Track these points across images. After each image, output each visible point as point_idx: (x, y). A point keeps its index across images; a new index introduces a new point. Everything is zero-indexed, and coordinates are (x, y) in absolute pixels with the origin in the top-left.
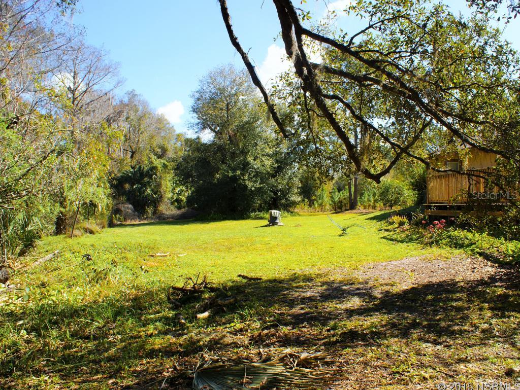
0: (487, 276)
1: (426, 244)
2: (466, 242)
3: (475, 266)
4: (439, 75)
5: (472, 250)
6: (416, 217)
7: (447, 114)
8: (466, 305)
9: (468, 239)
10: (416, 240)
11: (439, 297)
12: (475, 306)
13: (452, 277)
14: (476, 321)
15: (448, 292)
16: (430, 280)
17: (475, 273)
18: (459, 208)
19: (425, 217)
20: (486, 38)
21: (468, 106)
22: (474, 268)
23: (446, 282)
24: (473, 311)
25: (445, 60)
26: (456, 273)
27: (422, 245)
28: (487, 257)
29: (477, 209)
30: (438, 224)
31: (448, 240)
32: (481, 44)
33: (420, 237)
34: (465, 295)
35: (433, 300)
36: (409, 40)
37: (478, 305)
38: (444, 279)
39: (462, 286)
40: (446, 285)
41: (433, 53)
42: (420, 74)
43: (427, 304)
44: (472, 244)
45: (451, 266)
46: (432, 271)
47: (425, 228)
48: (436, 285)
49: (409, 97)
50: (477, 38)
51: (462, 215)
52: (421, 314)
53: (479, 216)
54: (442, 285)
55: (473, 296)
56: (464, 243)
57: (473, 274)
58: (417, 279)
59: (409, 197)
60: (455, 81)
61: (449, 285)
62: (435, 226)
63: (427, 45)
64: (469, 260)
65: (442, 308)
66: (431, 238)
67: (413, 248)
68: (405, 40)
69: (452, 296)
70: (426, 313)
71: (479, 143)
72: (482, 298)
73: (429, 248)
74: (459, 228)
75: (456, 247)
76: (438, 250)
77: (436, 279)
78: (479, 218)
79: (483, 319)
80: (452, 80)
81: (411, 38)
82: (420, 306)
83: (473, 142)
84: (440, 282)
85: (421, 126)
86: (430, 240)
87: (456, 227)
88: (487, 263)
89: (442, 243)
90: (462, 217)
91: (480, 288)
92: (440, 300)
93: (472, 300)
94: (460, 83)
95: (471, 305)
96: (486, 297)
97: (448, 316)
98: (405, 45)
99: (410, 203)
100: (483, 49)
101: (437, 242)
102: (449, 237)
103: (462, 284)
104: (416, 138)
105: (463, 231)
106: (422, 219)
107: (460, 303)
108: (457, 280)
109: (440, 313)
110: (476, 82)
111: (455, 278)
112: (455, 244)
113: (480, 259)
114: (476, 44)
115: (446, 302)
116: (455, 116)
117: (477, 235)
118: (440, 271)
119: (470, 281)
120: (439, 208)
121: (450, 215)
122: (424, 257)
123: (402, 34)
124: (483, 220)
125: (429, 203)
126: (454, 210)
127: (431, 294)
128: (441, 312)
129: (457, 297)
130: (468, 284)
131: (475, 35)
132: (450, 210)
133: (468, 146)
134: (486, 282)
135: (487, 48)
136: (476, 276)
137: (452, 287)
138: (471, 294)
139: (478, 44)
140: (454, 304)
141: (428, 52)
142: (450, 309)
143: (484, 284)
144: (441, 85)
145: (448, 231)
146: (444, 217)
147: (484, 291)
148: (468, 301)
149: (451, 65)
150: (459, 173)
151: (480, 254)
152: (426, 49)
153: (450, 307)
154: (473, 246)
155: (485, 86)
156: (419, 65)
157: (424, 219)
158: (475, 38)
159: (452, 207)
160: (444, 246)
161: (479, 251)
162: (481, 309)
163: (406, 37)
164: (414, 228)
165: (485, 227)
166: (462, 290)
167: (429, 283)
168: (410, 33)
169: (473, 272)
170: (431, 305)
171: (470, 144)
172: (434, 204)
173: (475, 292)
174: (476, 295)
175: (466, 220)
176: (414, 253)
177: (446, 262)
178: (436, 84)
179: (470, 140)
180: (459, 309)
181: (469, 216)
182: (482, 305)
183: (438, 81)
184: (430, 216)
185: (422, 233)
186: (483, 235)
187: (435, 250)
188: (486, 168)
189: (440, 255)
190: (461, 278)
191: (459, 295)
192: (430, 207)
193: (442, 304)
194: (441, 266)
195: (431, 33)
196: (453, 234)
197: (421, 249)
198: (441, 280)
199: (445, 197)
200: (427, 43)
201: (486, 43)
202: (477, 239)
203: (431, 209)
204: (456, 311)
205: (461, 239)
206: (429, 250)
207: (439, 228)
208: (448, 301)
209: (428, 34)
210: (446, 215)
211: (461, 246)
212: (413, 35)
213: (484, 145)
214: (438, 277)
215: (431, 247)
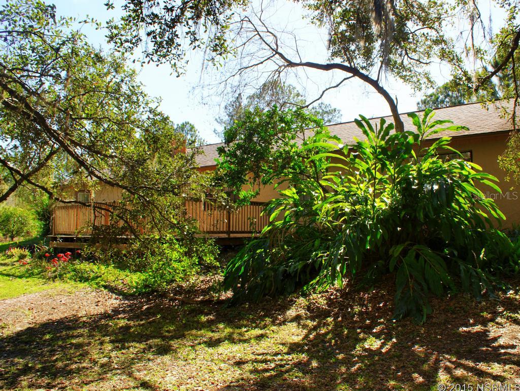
0: (111, 308)
1: (49, 279)
2: (92, 275)
3: (99, 299)
4: (70, 103)
5: (97, 284)
6: (39, 249)
7: (76, 144)
8: (86, 341)
9: (94, 272)
10: (37, 274)
11: (58, 335)
12: (95, 341)
13: (74, 313)
14: (95, 356)
15: (69, 328)
16: (50, 317)
17: (99, 307)
18: (85, 240)
19: (49, 249)
20: (123, 75)
21: (98, 139)
22: (99, 301)
23: (67, 318)
24: (93, 346)
25: (78, 89)
26: (80, 308)
27: (44, 280)
28: (112, 289)
29: (103, 242)
30: (63, 257)
31: (73, 273)
32: (118, 81)
33: (42, 271)
34: (86, 330)
35: (52, 339)
36: (40, 60)
37: (99, 339)
38: (66, 315)
39: (84, 322)
40: (68, 322)
41: (66, 79)
42: (49, 98)
43: (43, 345)
44: (97, 277)
45: (74, 301)
46: (53, 308)
47: (48, 262)
48: (57, 322)
49: (35, 120)
50: (114, 74)
51: (87, 248)
52: (36, 356)
53: (104, 249)
54: (62, 322)
55: (94, 331)
56: (90, 276)
57: (97, 308)
58: (35, 317)
59: (35, 227)
60: (86, 112)
61: (70, 321)
62: (59, 258)
63: (60, 70)
64: (94, 294)
65: (60, 346)
66: (55, 272)
67: (33, 284)
68: (36, 60)
69: (73, 333)
70: (42, 355)
71: (106, 176)
72: (104, 331)
73: (52, 282)
74: (86, 260)
75: (81, 281)
76: (62, 285)
77: (56, 316)
78: (104, 251)
79: (103, 353)
80: (83, 111)
81: (43, 58)
82: (34, 348)
83: (99, 175)
84: (61, 319)
85: (48, 153)
86: (54, 274)
87: (83, 260)
88: (112, 296)
89: (66, 277)
90: (86, 250)
91: (103, 322)
92: (58, 338)
93: (93, 335)
94: (91, 115)
95: (92, 340)
96: (108, 330)
97: (66, 355)
98: (35, 65)
99: (35, 233)
100: (118, 85)
101: (61, 276)
102: (74, 270)
103: (85, 319)
104: (41, 165)
105: (89, 264)
106: (46, 252)
107: (81, 340)
108: (80, 316)
109: (58, 353)
110: (107, 116)
111: (78, 313)
112: (80, 277)
113: (104, 292)
114: (112, 79)
115: (65, 340)
116: (83, 146)
117: (103, 267)
118: (62, 307)
119: (93, 315)
120: (65, 240)
121: (76, 247)
122: (45, 293)
123: (33, 52)
124: (108, 253)
125: (55, 234)
126: (81, 242)
127: (49, 333)
128: (59, 351)
129: (78, 333)
130: (90, 318)
131: (112, 70)
132: (77, 242)
133: (95, 178)
134: (109, 314)
135: (123, 85)
136: (101, 310)
137: (74, 323)
138: (93, 329)
139: (114, 80)
140: (74, 341)
141: (61, 78)
142: (69, 347)
143: (107, 317)
144: (71, 113)
145: (74, 265)
146: (70, 250)
147: (107, 324)
148: (89, 336)
149: (83, 95)
150: (84, 204)
151: (105, 287)
152: (58, 74)
153: (68, 345)
154: (99, 279)
155: (115, 121)
156: (49, 89)
157: (48, 251)
158: (112, 74)
159: (79, 239)
160: (68, 280)
161: (104, 284)
162: (102, 343)
163: (37, 56)
164: (36, 261)
165: (110, 260)
166: (85, 324)
167: (49, 320)
168: (43, 53)
169: (97, 305)
170: (49, 345)
171: (97, 176)
172: (60, 236)
173: (97, 326)
174: (98, 329)
175: (91, 253)
176: (34, 288)
177: (69, 297)
178: (66, 111)
179: (97, 173)
180: (78, 346)
181: (94, 249)
182: (103, 338)
183: (67, 109)
184: (55, 249)
185: (44, 267)
186: (109, 268)
187: (58, 285)
188: (113, 201)
189: (64, 290)
190: (84, 313)
191: (81, 331)
192: (55, 239)
193: (60, 343)
194: (63, 302)
195: (66, 58)
196: (78, 267)
197: (43, 284)
198: (63, 316)
199: (73, 229)
200: (61, 68)
201: (122, 81)
202: (103, 272)
203: (56, 241)
204: (75, 348)
205: (87, 272)
206: (52, 284)
207: (64, 261)
208: (68, 338)
209: (63, 59)
210: (72, 247)
211: (87, 280)
212: (45, 56)
213: (111, 178)
214: (60, 314)
215: (54, 281)
